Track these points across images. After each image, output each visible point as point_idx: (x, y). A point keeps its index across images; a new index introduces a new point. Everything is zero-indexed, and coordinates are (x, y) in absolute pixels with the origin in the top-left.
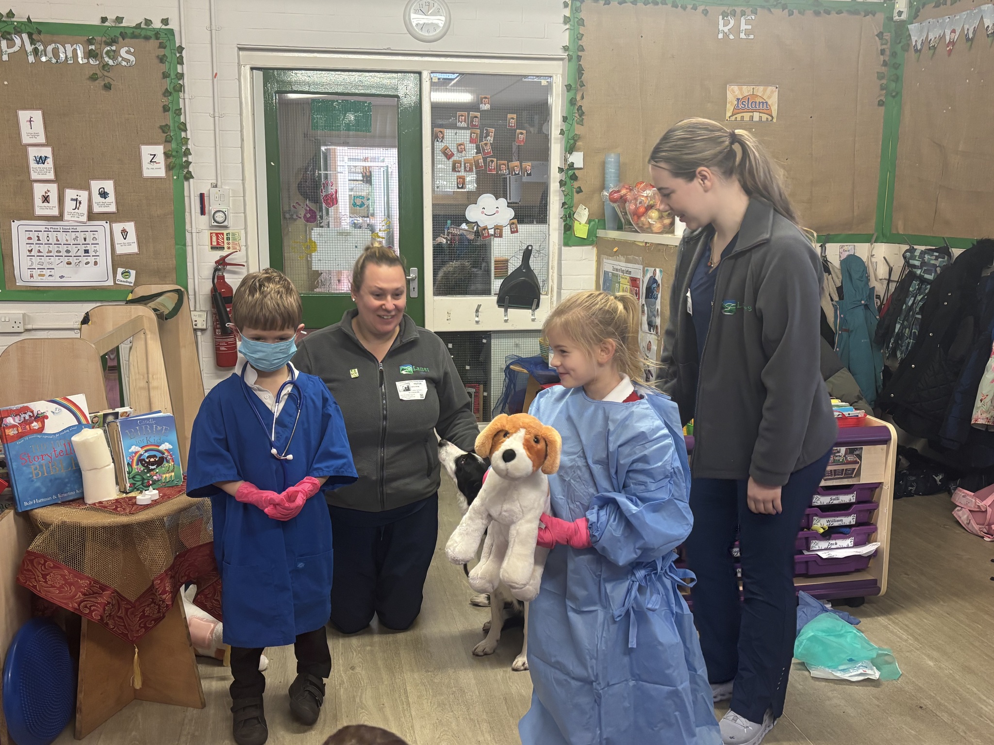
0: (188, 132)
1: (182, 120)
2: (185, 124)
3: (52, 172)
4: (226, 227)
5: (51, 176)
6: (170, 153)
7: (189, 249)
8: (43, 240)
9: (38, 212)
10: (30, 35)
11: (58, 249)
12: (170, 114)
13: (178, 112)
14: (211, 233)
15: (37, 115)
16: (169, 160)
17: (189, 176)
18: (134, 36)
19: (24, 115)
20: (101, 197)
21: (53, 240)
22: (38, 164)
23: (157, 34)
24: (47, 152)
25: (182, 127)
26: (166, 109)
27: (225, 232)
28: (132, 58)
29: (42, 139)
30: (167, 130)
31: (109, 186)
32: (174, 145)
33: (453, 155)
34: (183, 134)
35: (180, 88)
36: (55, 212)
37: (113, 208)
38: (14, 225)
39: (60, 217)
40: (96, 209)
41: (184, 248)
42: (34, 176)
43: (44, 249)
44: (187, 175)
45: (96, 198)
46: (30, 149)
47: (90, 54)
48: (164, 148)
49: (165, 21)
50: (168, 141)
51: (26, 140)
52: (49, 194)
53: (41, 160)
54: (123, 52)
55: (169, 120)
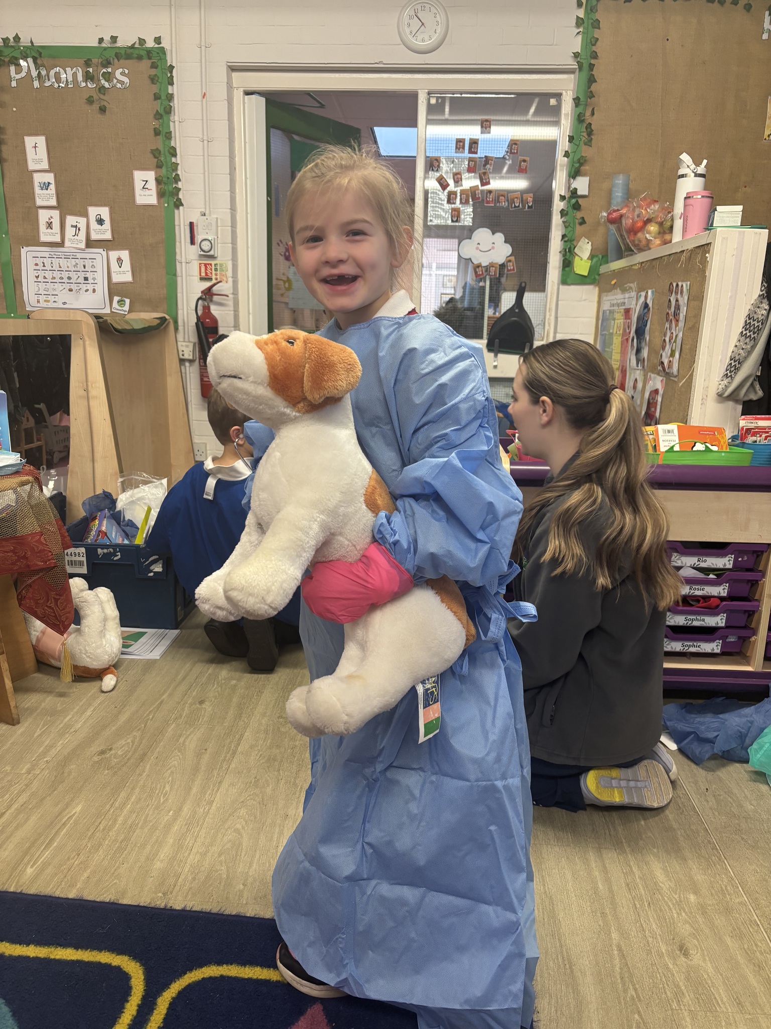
0: (178, 156)
1: (173, 144)
2: (174, 149)
3: (55, 198)
4: (213, 257)
5: (53, 202)
6: (161, 178)
7: (179, 279)
8: (48, 267)
9: (44, 238)
10: (35, 60)
11: (60, 276)
12: (160, 138)
13: (169, 136)
14: (200, 264)
15: (41, 141)
16: (160, 187)
17: (178, 204)
18: (128, 57)
19: (29, 141)
20: (98, 224)
21: (56, 267)
22: (42, 190)
23: (149, 52)
24: (50, 178)
25: (171, 151)
26: (157, 133)
27: (213, 263)
28: (126, 80)
29: (45, 165)
30: (157, 155)
31: (105, 212)
32: (164, 170)
33: (448, 185)
34: (174, 160)
35: (169, 111)
36: (57, 239)
37: (108, 236)
38: (24, 251)
39: (61, 244)
40: (94, 236)
41: (174, 277)
42: (39, 202)
43: (49, 275)
44: (177, 202)
45: (94, 225)
46: (36, 175)
47: (88, 77)
48: (156, 173)
49: (158, 40)
50: (159, 166)
51: (32, 166)
52: (52, 220)
53: (46, 186)
54: (118, 73)
55: (159, 143)
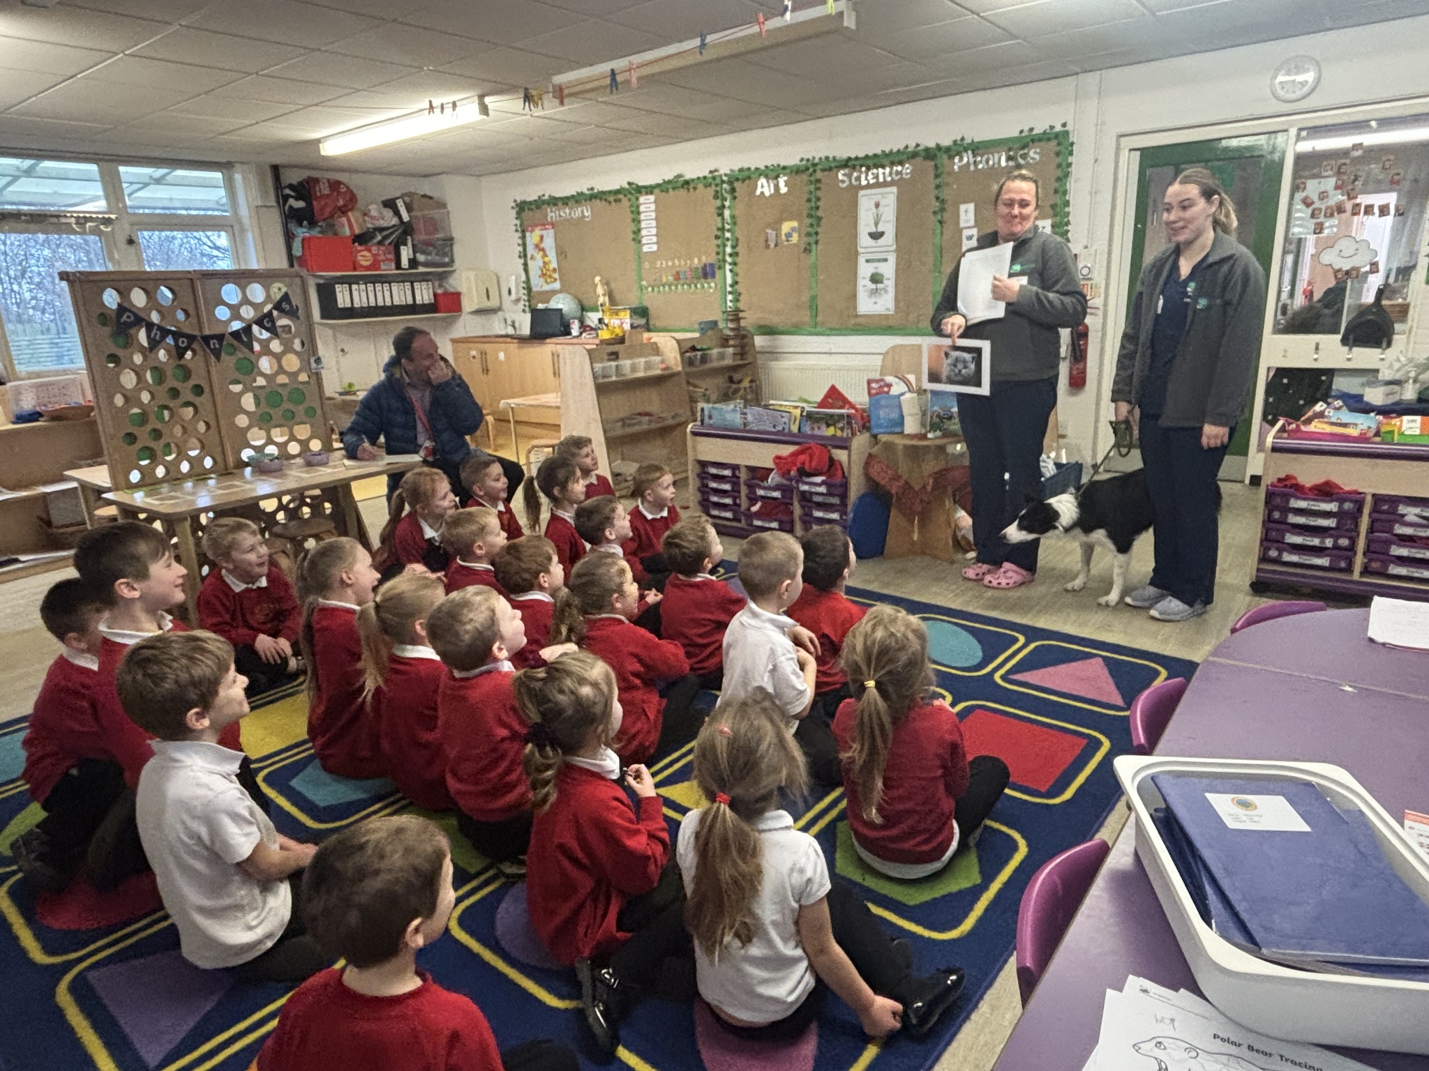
0: (1070, 207)
1: (1067, 198)
2: (1068, 202)
4: (1090, 279)
6: (1055, 224)
10: (973, 151)
12: (1058, 196)
13: (1065, 193)
15: (971, 207)
18: (1040, 140)
19: (963, 207)
22: (968, 240)
23: (1057, 136)
24: (974, 231)
26: (1056, 191)
27: (1089, 283)
28: (1037, 157)
29: (972, 223)
30: (1055, 208)
32: (1058, 218)
33: (1313, 203)
34: (1067, 209)
35: (1067, 175)
42: (965, 247)
46: (964, 231)
47: (1009, 158)
48: (1053, 220)
49: (1064, 125)
50: (1055, 215)
51: (962, 225)
53: (970, 238)
54: (1032, 154)
55: (1058, 199)
